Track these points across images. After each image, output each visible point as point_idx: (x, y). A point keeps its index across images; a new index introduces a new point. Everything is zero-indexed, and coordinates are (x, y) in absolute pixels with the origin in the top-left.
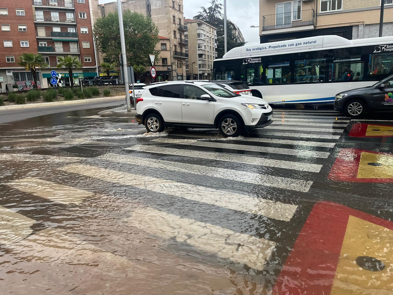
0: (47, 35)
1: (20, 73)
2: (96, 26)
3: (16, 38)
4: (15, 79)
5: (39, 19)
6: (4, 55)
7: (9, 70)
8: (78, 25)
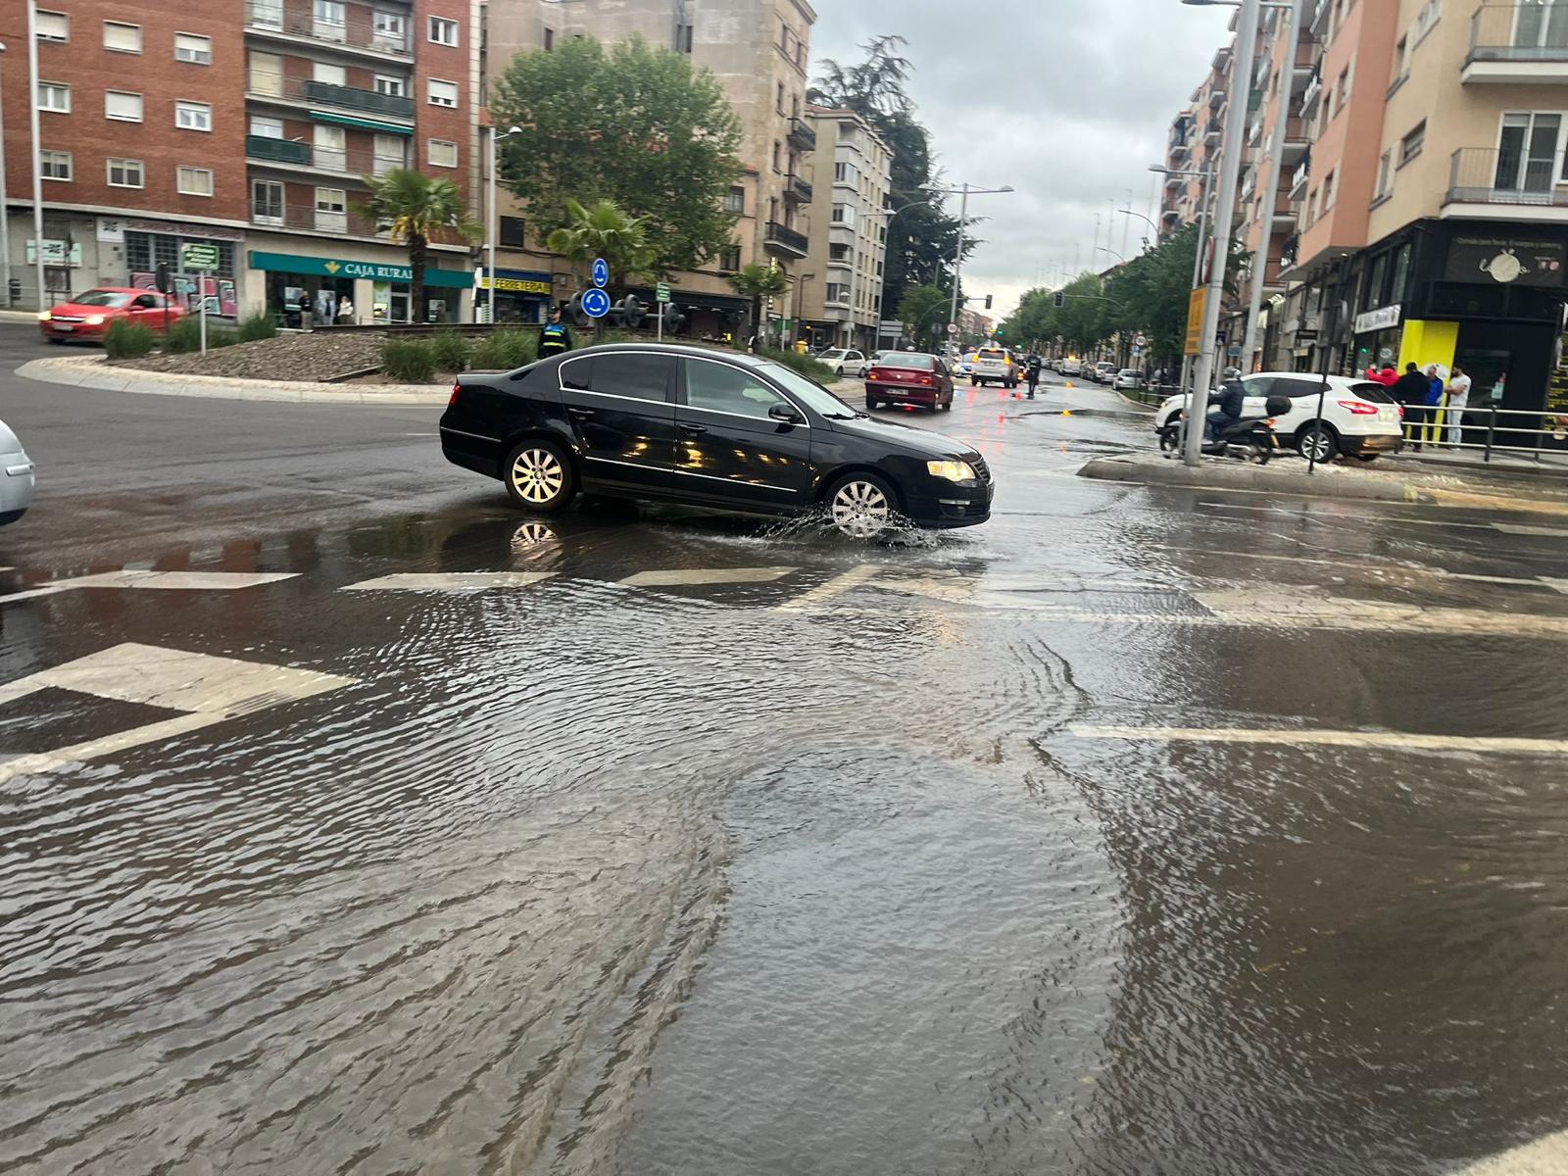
0: (287, 91)
1: (157, 236)
2: (506, 84)
3: (161, 87)
4: (130, 260)
5: (261, 21)
6: (100, 155)
7: (112, 220)
8: (421, 70)
